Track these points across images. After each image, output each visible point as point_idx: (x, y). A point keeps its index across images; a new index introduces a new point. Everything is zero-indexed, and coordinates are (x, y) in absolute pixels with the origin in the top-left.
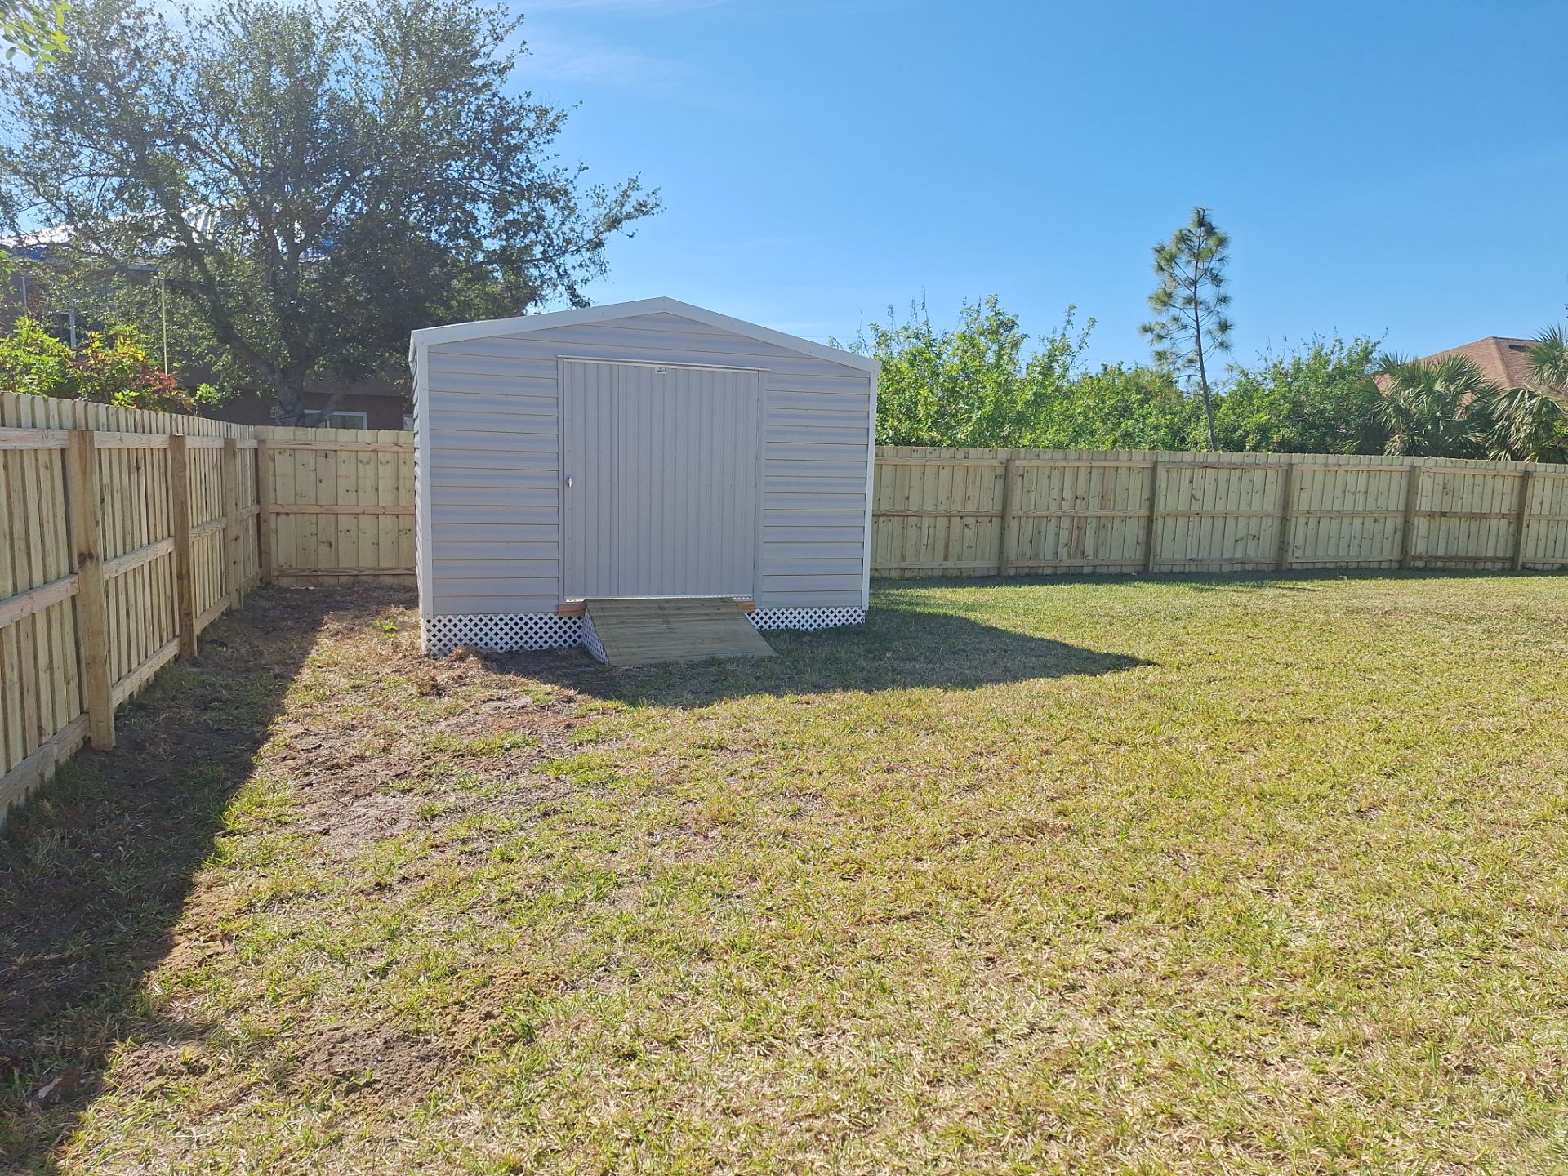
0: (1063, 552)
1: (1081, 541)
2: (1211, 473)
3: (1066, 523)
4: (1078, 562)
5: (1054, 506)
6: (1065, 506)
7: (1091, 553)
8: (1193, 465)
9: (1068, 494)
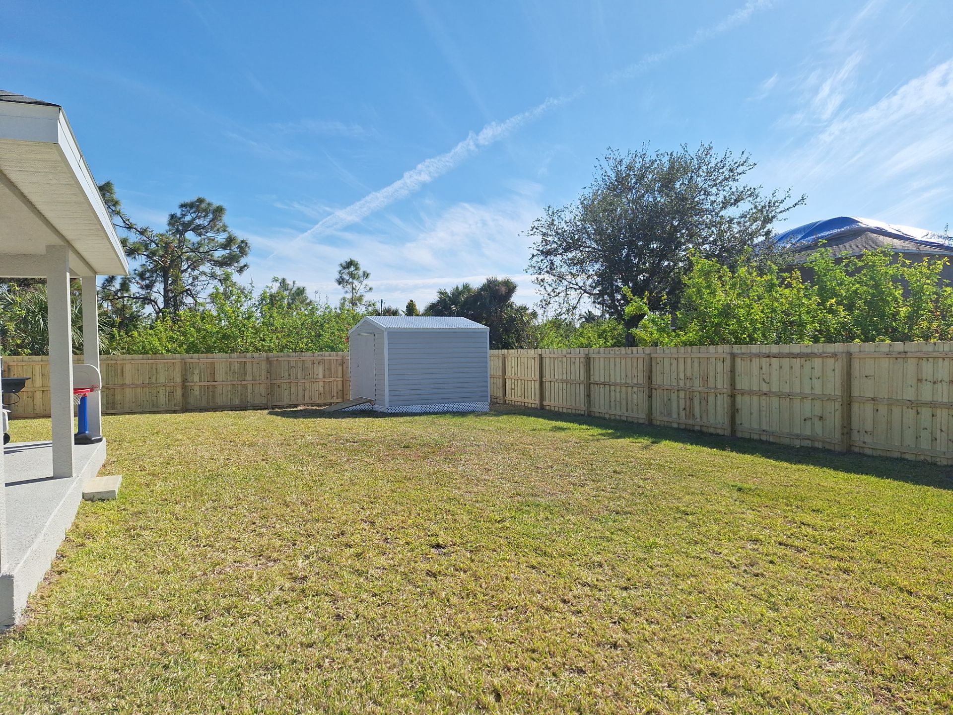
0: (683, 413)
1: (692, 407)
2: (774, 361)
3: (682, 394)
4: (691, 422)
5: (675, 383)
6: (682, 383)
7: (699, 417)
8: (759, 355)
9: (682, 376)
